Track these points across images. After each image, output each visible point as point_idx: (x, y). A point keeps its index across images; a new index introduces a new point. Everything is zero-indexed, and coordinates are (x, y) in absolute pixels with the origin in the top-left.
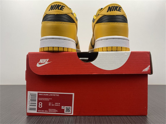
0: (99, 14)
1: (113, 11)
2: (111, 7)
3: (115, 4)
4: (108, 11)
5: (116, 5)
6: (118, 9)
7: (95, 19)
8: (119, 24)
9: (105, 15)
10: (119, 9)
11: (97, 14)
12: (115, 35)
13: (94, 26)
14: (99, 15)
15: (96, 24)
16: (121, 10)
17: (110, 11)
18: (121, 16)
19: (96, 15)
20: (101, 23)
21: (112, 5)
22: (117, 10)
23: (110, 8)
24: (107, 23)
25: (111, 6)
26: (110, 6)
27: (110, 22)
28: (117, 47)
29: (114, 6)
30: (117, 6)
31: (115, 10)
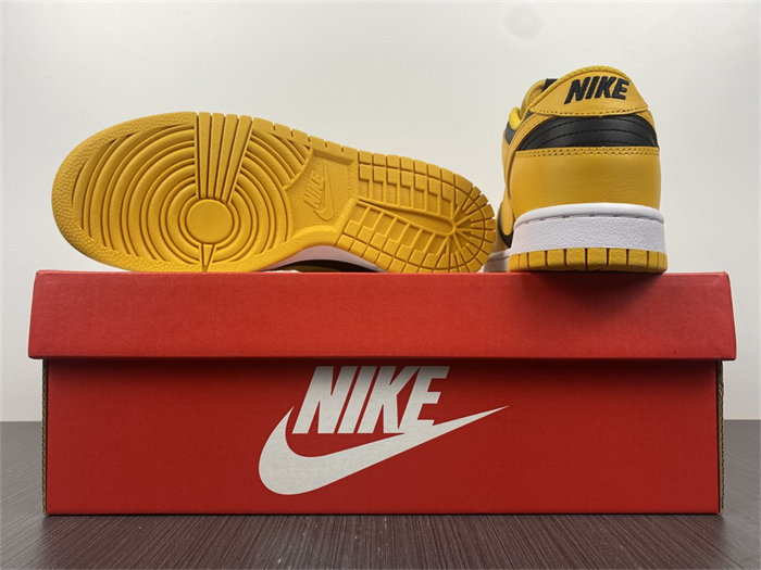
0: (532, 110)
1: (589, 97)
2: (581, 83)
3: (599, 70)
4: (568, 101)
5: (606, 71)
6: (612, 89)
7: (514, 127)
8: (617, 152)
9: (558, 118)
10: (619, 88)
11: (524, 106)
12: (600, 201)
13: (509, 159)
14: (530, 114)
15: (517, 152)
16: (625, 91)
17: (579, 98)
18: (628, 118)
19: (520, 107)
20: (540, 150)
21: (587, 75)
22: (607, 96)
23: (580, 88)
24: (565, 149)
25: (582, 79)
26: (575, 78)
27: (578, 146)
28: (608, 250)
29: (596, 78)
30: (609, 75)
31: (598, 96)
